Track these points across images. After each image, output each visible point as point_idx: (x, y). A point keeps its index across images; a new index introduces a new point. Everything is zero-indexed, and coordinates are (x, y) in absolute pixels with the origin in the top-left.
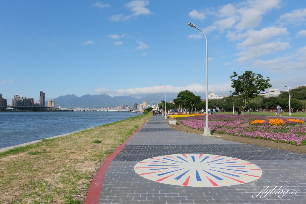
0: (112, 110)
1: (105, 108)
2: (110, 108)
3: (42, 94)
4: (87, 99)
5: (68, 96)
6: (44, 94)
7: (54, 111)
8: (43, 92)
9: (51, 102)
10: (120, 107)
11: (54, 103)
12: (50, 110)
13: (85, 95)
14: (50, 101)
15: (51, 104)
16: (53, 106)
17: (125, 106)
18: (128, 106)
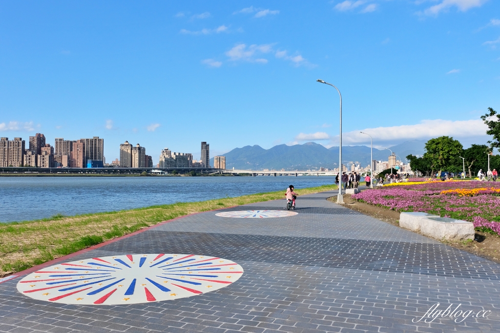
0: (327, 174)
1: (313, 169)
2: (323, 170)
4: (280, 154)
5: (248, 148)
6: (208, 145)
7: (224, 175)
8: (205, 143)
9: (220, 160)
10: (343, 167)
11: (224, 161)
12: (218, 173)
13: (277, 146)
14: (217, 159)
15: (218, 163)
16: (222, 166)
17: (352, 164)
18: (359, 165)
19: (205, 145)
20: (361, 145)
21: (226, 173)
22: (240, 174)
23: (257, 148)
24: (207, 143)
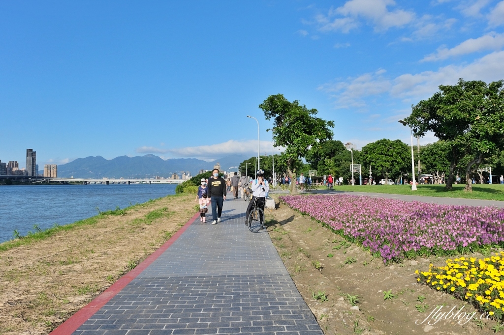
0: (162, 182)
1: (152, 178)
2: (158, 178)
3: (31, 154)
4: (122, 164)
5: (90, 158)
6: (35, 153)
7: (51, 183)
8: (32, 150)
9: (50, 168)
10: (175, 176)
11: (55, 170)
12: (44, 182)
13: (119, 157)
14: (48, 167)
15: (49, 171)
16: (54, 175)
17: (183, 173)
18: (189, 174)
19: (31, 152)
20: (193, 158)
21: (54, 182)
22: (71, 182)
23: (100, 158)
24: (33, 151)
